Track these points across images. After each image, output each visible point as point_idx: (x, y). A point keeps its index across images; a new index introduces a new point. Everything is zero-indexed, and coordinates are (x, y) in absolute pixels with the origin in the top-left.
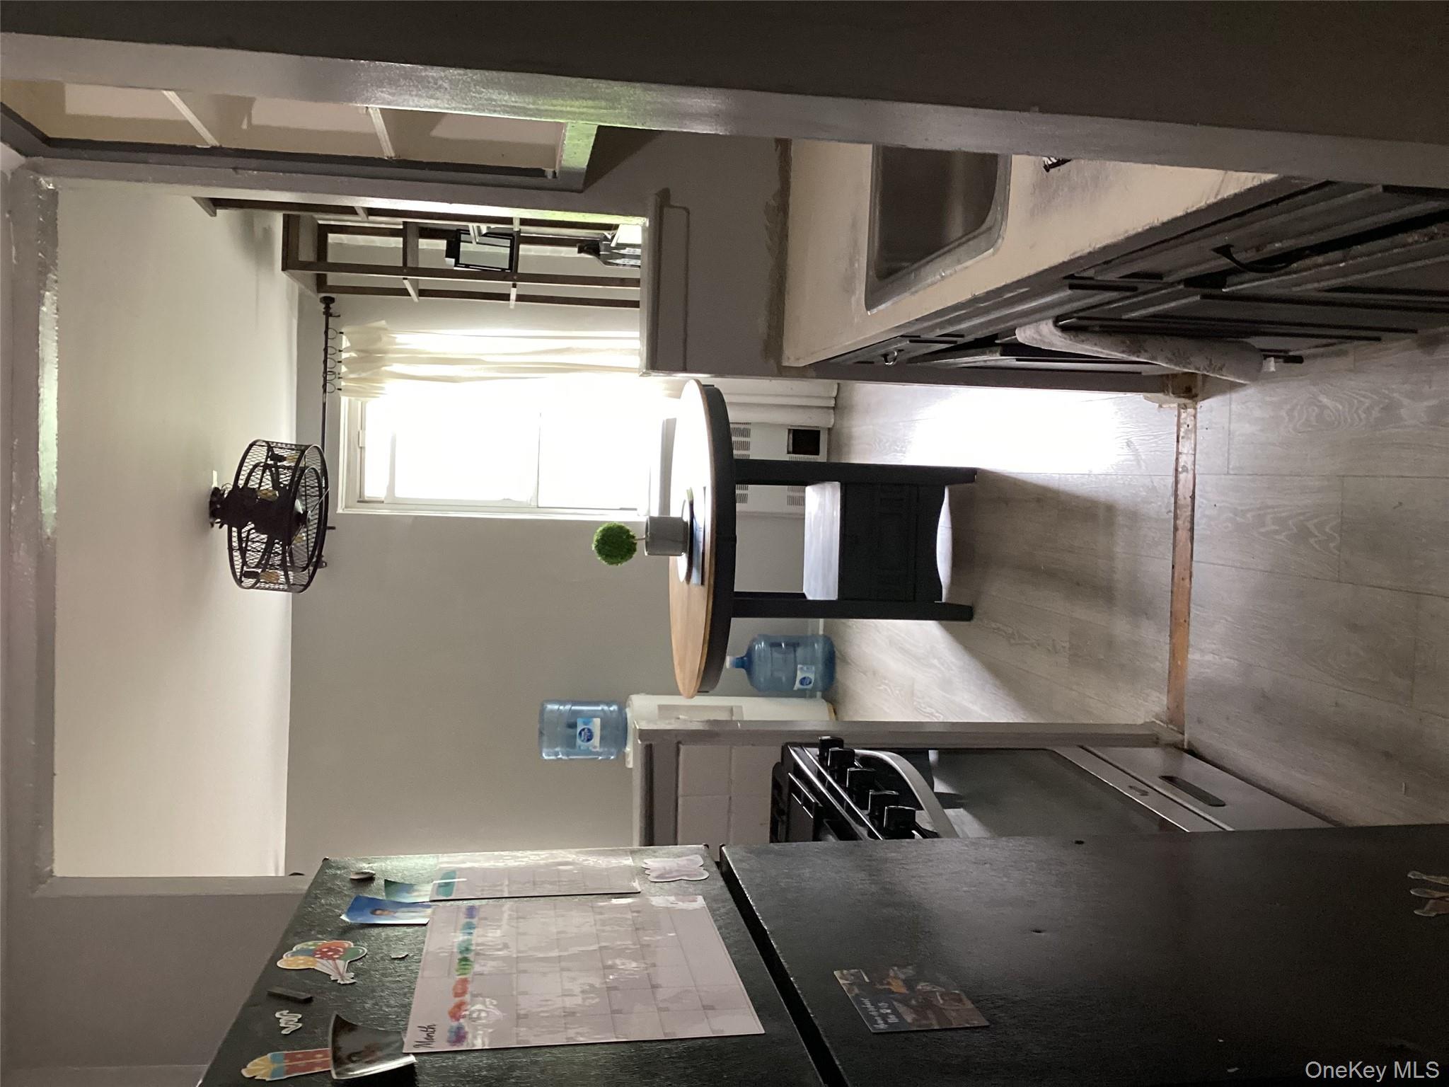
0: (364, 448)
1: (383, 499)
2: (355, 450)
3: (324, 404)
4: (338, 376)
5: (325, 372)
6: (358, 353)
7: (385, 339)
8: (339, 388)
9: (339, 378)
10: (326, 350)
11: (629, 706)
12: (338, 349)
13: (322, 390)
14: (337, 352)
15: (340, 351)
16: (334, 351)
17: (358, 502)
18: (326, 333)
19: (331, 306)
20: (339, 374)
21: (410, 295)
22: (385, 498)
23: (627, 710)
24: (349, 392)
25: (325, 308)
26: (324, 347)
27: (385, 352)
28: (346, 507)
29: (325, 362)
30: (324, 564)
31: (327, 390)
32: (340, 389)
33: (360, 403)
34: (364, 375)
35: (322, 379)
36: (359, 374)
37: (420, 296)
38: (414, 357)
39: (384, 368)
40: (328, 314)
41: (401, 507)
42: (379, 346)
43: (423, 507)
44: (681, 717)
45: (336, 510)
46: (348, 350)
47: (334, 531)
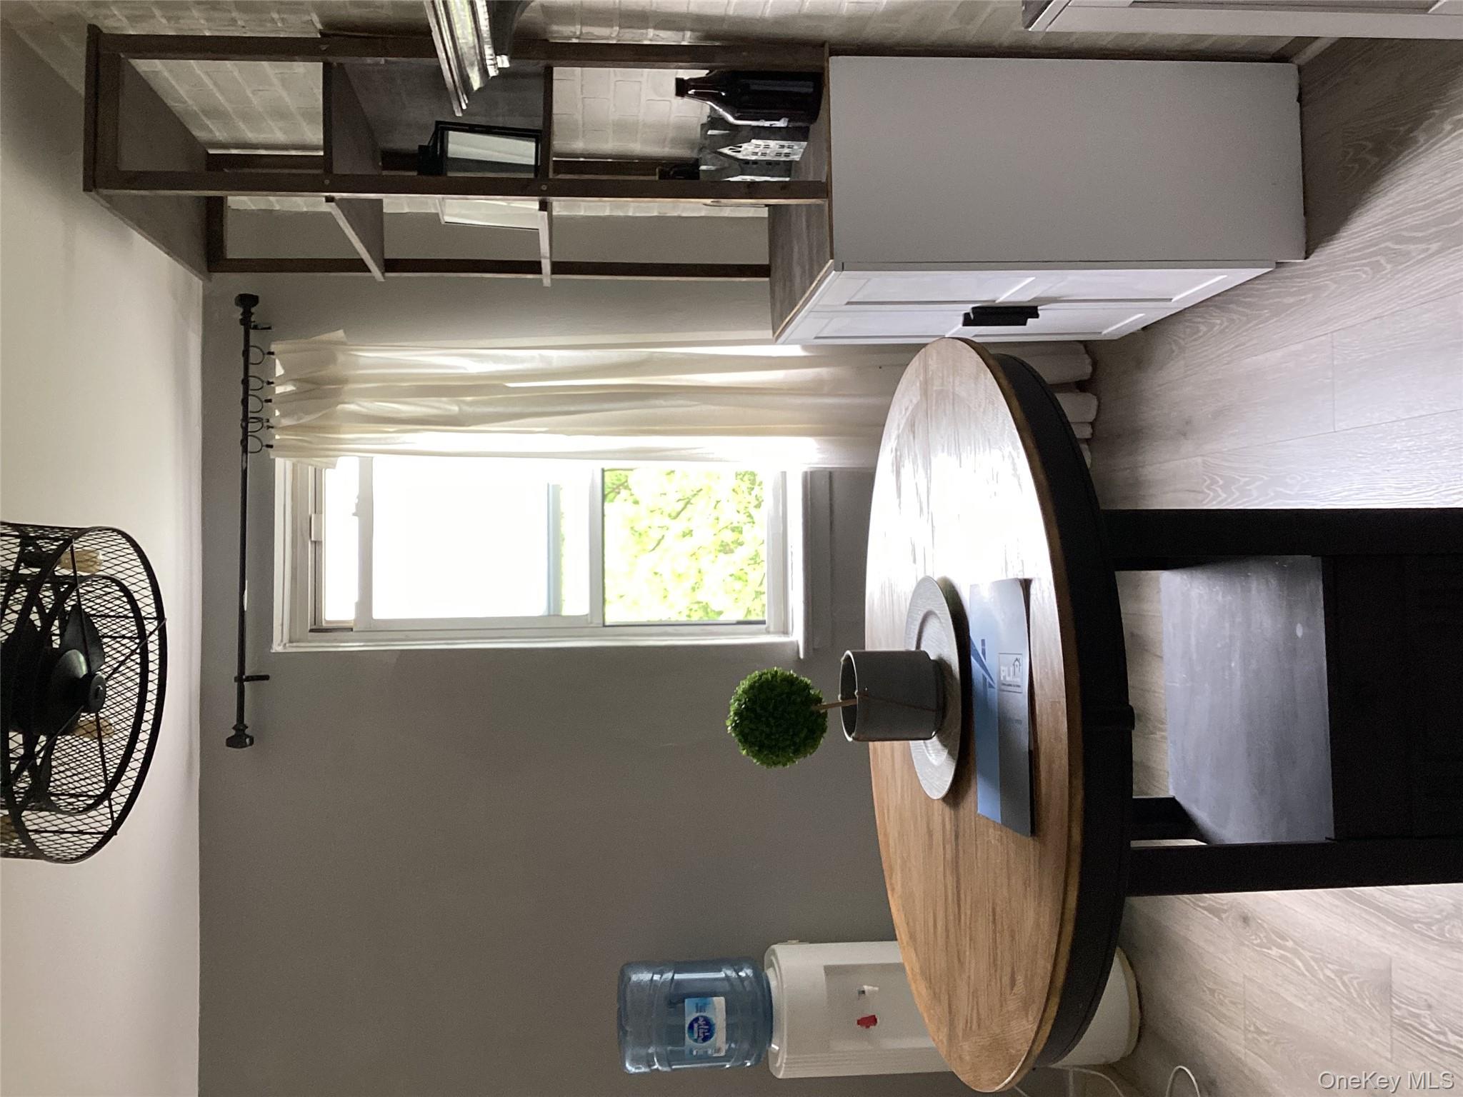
0: (320, 543)
1: (351, 625)
2: (306, 547)
3: (244, 473)
4: (265, 424)
5: (245, 419)
6: (298, 384)
7: (341, 358)
8: (270, 443)
9: (269, 427)
10: (245, 382)
11: (772, 965)
12: (266, 380)
13: (240, 449)
14: (265, 384)
15: (269, 383)
16: (259, 384)
17: (312, 631)
18: (246, 353)
19: (253, 310)
20: (268, 421)
21: (369, 271)
22: (355, 624)
23: (770, 973)
24: (287, 450)
25: (242, 314)
26: (242, 376)
27: (344, 381)
28: (291, 641)
29: (245, 402)
30: (248, 740)
31: (249, 449)
32: (271, 446)
33: (311, 470)
34: (306, 419)
35: (240, 431)
36: (300, 418)
37: (387, 271)
38: (392, 388)
39: (340, 407)
40: (246, 321)
41: (380, 636)
42: (331, 371)
43: (420, 635)
44: (866, 988)
45: (271, 648)
46: (284, 380)
47: (265, 682)
